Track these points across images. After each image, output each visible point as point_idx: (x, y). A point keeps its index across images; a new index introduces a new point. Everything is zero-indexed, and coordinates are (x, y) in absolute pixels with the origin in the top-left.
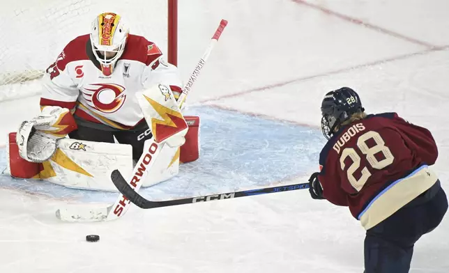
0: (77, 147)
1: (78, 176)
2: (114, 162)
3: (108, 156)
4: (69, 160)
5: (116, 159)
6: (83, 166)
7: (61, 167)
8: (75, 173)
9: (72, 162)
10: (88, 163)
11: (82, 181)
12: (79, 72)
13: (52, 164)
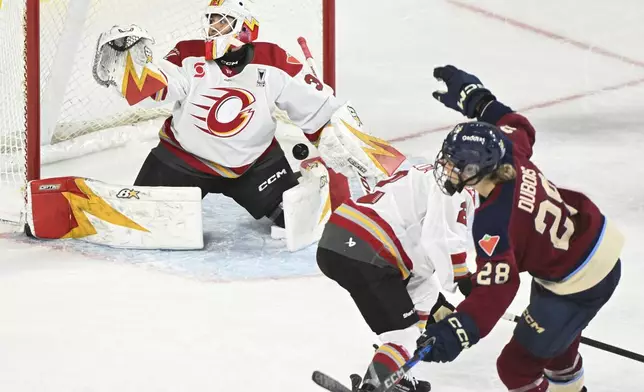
0: (127, 195)
1: (129, 232)
2: (178, 210)
3: (169, 203)
4: (115, 211)
5: (182, 207)
6: (136, 219)
7: (104, 222)
8: (125, 229)
9: (119, 213)
10: (142, 214)
11: (134, 238)
12: (200, 70)
13: (91, 220)
